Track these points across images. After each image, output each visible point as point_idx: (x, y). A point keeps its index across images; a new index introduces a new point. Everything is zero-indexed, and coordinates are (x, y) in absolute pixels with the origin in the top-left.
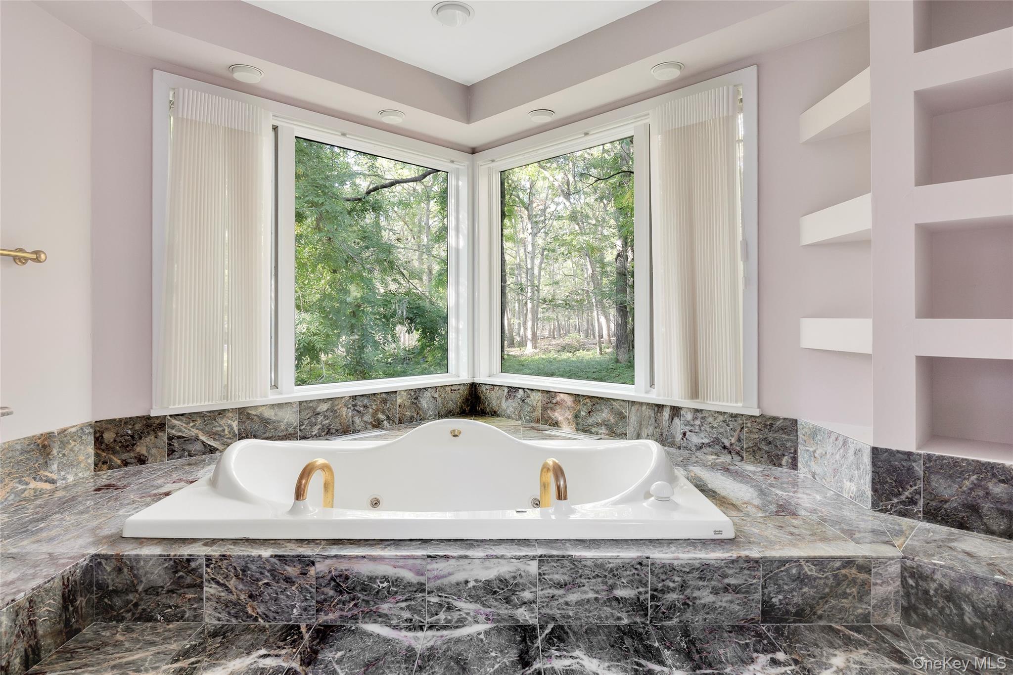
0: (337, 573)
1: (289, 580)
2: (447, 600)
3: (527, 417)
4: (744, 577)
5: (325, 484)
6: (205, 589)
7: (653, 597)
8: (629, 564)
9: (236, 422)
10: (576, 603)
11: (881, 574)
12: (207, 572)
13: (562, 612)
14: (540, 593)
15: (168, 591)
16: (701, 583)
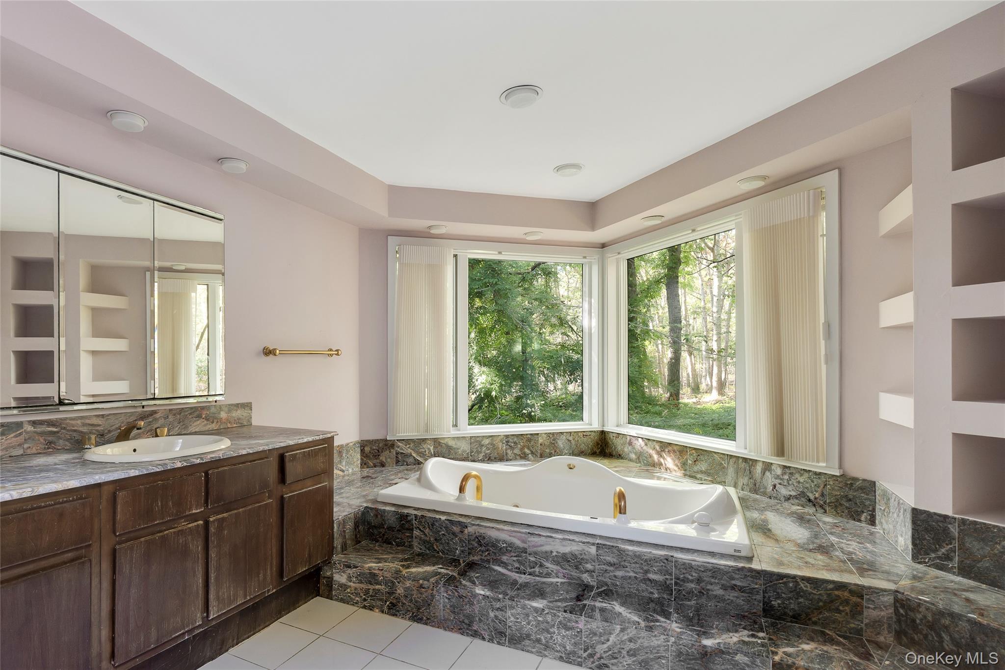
0: (479, 534)
1: (454, 534)
2: (540, 560)
3: (645, 462)
4: (748, 582)
5: (477, 487)
6: (414, 532)
7: (676, 584)
8: (658, 558)
9: (433, 447)
10: (622, 577)
11: (873, 601)
12: (415, 523)
13: (612, 581)
14: (597, 567)
15: (398, 530)
16: (713, 580)
